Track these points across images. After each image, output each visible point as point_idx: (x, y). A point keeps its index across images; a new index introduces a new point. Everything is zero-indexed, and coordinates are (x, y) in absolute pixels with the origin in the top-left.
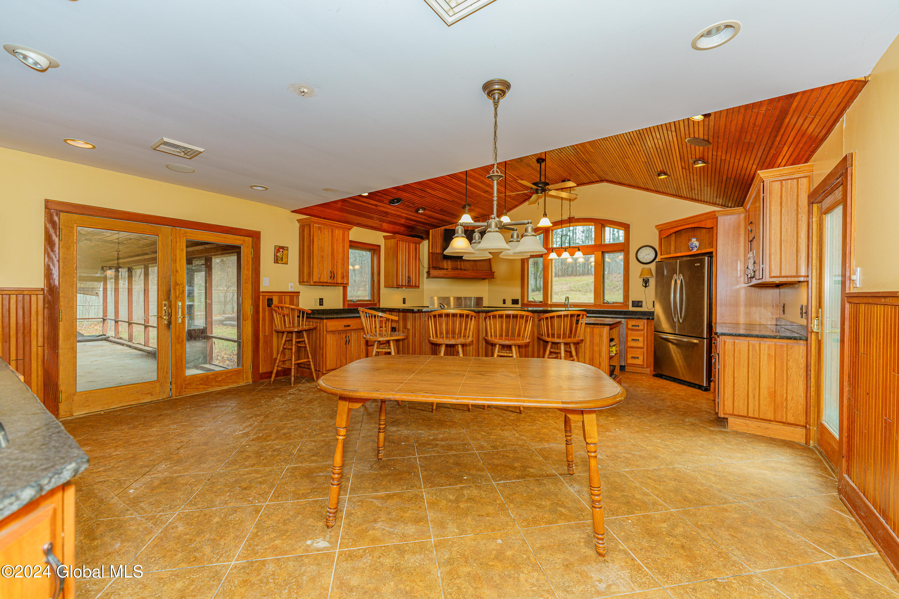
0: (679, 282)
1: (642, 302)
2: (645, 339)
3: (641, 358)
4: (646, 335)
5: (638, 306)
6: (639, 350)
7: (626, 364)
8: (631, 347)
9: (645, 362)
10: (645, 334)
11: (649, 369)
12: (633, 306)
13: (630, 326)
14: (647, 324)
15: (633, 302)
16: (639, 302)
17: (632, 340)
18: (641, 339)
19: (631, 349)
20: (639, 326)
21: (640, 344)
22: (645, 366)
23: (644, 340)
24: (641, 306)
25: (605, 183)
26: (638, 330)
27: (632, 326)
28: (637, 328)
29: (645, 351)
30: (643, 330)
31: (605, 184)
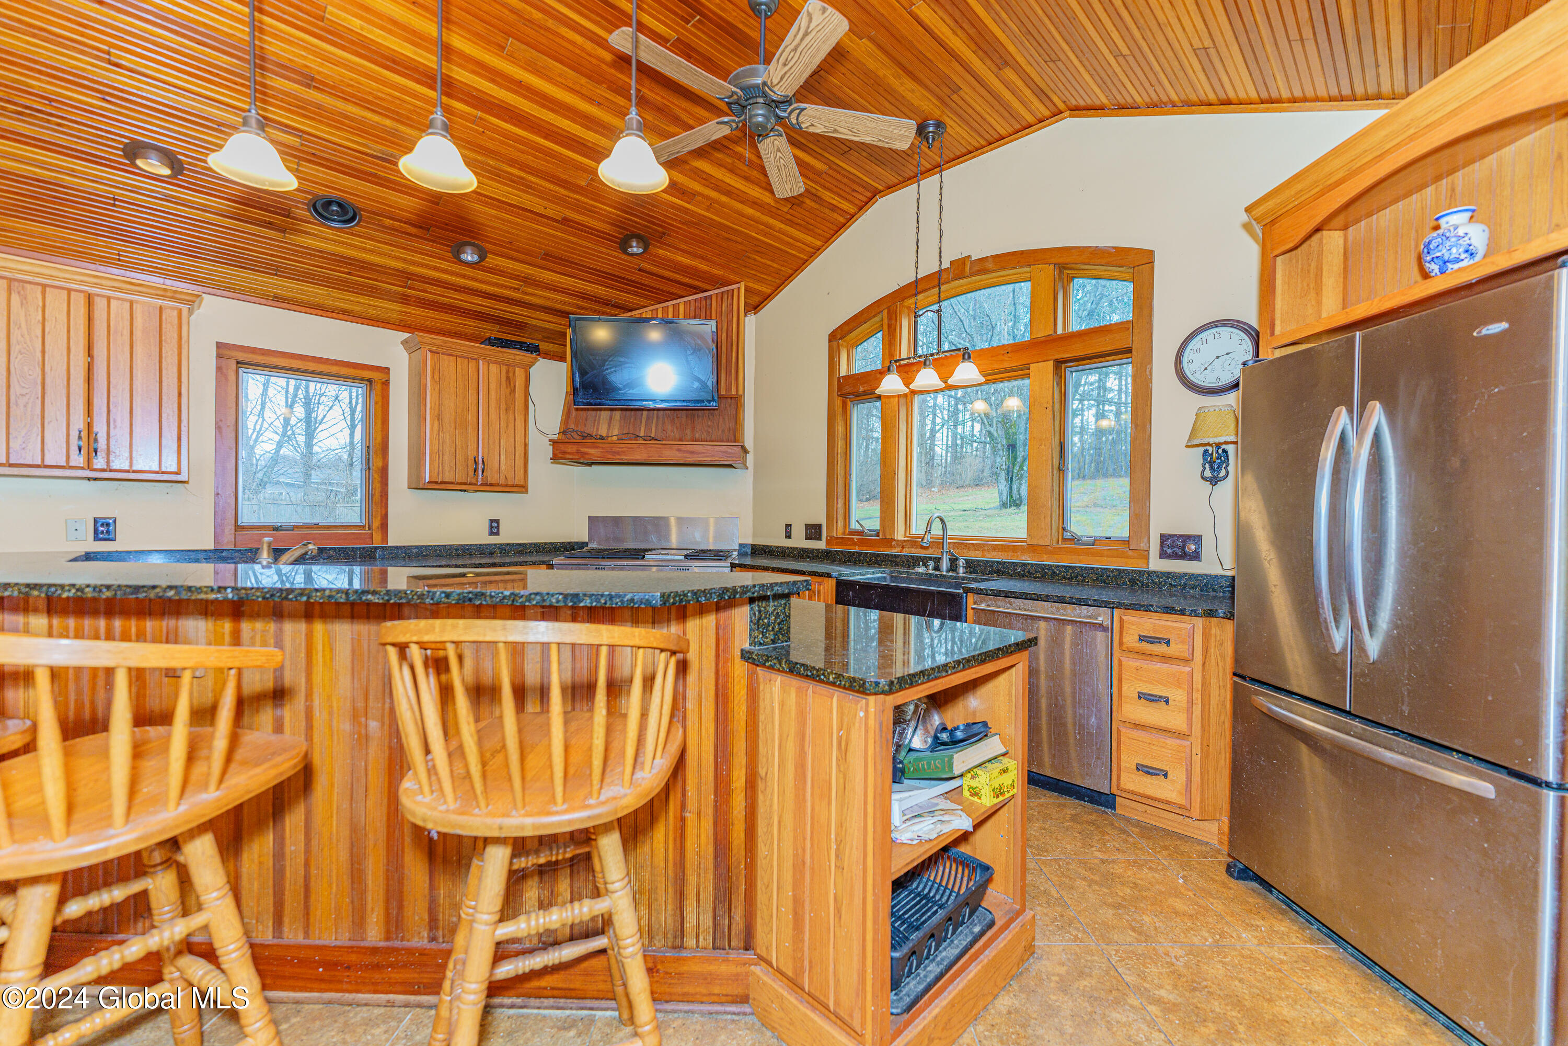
0: (1361, 455)
1: (1198, 539)
2: (1197, 696)
3: (1178, 775)
4: (1198, 683)
5: (1184, 556)
6: (1171, 742)
7: (1114, 791)
8: (1137, 726)
9: (1197, 798)
10: (1198, 677)
11: (1213, 827)
12: (1163, 555)
13: (1131, 639)
14: (1206, 637)
15: (1164, 538)
16: (1187, 538)
17: (1141, 696)
18: (1178, 696)
19: (1136, 734)
20: (1168, 643)
21: (1174, 718)
22: (1196, 813)
23: (1191, 702)
24: (1196, 556)
25: (1069, 121)
26: (1166, 659)
27: (1142, 638)
28: (1161, 649)
29: (1197, 749)
30: (1187, 661)
31: (1068, 125)
